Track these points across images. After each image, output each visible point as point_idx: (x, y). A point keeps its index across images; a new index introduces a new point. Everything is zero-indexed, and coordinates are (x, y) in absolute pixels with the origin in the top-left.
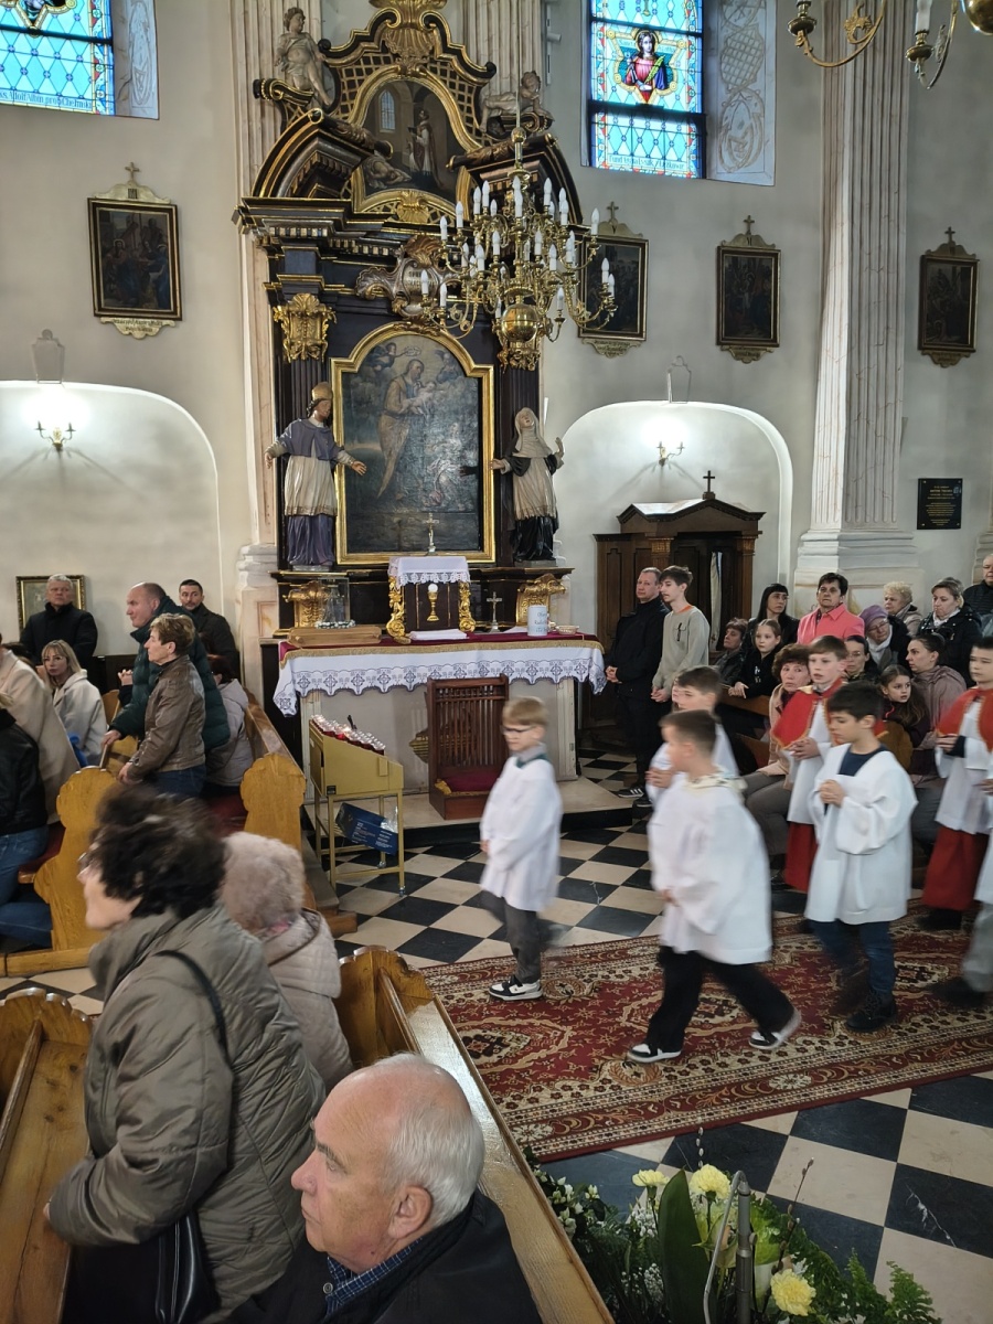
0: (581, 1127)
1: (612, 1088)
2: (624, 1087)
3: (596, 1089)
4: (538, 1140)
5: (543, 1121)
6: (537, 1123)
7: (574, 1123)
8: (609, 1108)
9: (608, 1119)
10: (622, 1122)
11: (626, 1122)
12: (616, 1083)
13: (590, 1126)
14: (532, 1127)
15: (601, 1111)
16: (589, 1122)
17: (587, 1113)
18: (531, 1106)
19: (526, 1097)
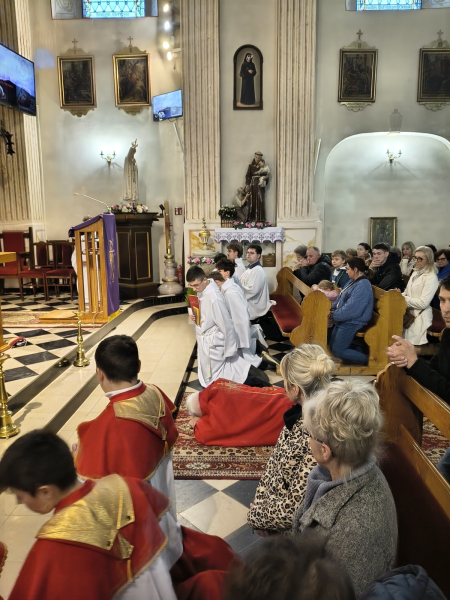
0: (224, 468)
1: (251, 455)
2: (257, 455)
3: (244, 453)
4: (200, 470)
5: (209, 462)
6: (205, 462)
7: (222, 465)
8: (243, 462)
9: (238, 467)
10: (244, 469)
11: (246, 470)
12: (254, 452)
13: (229, 468)
14: (202, 464)
15: (239, 463)
16: (229, 466)
17: (230, 463)
18: (209, 455)
19: (209, 451)
